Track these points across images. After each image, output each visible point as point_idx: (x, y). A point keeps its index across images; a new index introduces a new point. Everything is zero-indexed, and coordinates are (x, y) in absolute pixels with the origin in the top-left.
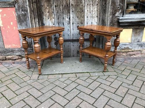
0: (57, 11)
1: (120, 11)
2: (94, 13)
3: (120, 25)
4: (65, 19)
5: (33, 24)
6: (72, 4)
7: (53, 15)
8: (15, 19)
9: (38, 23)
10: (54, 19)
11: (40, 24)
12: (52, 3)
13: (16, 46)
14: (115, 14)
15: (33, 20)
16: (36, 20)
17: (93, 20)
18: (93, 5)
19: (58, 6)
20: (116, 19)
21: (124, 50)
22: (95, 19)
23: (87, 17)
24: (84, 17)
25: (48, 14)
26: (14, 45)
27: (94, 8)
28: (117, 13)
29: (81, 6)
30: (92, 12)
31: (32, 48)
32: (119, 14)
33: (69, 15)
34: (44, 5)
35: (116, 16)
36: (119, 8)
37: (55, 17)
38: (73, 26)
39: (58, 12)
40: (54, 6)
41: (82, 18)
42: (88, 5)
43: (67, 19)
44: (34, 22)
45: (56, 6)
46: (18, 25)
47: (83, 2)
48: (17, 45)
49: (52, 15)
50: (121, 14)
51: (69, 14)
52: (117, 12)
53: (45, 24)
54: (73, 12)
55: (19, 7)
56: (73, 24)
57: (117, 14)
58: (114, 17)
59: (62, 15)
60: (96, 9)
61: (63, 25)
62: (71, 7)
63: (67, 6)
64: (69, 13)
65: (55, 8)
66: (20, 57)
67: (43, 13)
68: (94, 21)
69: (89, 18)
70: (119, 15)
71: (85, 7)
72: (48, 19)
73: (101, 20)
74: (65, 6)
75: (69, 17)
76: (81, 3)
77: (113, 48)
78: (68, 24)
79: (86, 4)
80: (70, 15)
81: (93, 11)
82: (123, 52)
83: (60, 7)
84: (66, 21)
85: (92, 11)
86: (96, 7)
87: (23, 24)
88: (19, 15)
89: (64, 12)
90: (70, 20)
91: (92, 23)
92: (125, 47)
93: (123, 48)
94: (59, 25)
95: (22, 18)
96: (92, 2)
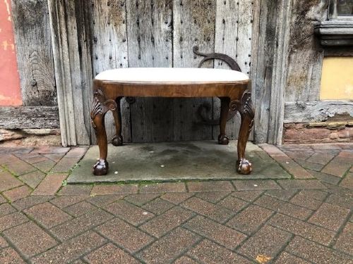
0: (134, 3)
1: (322, 4)
2: (242, 9)
3: (322, 43)
4: (160, 25)
5: (61, 33)
7: (124, 14)
8: (9, 19)
9: (75, 31)
10: (124, 25)
11: (83, 37)
13: (9, 101)
14: (307, 10)
15: (63, 22)
16: (69, 23)
17: (241, 29)
20: (309, 27)
21: (337, 120)
22: (245, 27)
23: (224, 22)
24: (214, 21)
25: (107, 9)
28: (313, 8)
30: (236, 7)
31: (53, 108)
32: (319, 13)
33: (170, 13)
35: (310, 19)
37: (129, 18)
38: (181, 48)
39: (137, 5)
41: (207, 23)
43: (165, 27)
44: (64, 29)
46: (17, 37)
48: (9, 98)
49: (121, 14)
50: (323, 12)
51: (170, 11)
52: (312, 5)
53: (98, 38)
54: (181, 4)
56: (181, 40)
57: (313, 13)
58: (303, 21)
59: (150, 14)
61: (153, 42)
64: (171, 8)
66: (17, 136)
67: (93, 5)
68: (244, 32)
69: (229, 25)
70: (318, 16)
72: (109, 24)
73: (264, 30)
75: (169, 21)
77: (300, 114)
78: (167, 41)
80: (172, 16)
81: (240, 3)
82: (332, 129)
84: (161, 31)
85: (238, 4)
87: (32, 33)
88: (21, 7)
89: (156, 5)
90: (172, 28)
91: (237, 40)
92: (339, 113)
93: (331, 116)
94: (139, 42)
95: (27, 14)
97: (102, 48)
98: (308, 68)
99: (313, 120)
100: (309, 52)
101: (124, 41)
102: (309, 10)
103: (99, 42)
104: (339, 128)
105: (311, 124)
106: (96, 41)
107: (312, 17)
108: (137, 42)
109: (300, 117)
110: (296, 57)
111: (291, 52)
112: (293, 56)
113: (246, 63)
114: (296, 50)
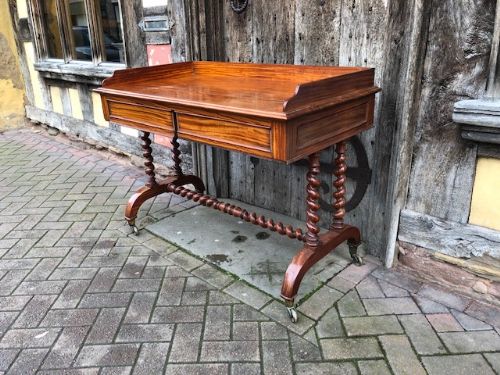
0: (260, 58)
1: (477, 69)
6: (300, 34)
12: (249, 31)
14: (449, 79)
18: (371, 36)
19: (263, 41)
21: (487, 265)
27: (375, 49)
28: (460, 76)
29: (328, 42)
32: (470, 83)
34: (231, 38)
35: (454, 94)
36: (468, 52)
39: (263, 61)
40: (255, 40)
42: (351, 37)
45: (258, 41)
47: (337, 25)
50: (478, 82)
52: (459, 71)
54: (302, 60)
55: (177, 44)
57: (459, 82)
58: (442, 95)
60: (379, 55)
62: (297, 46)
63: (287, 40)
65: (255, 47)
70: (469, 89)
71: (341, 44)
74: (281, 41)
76: (330, 29)
77: (424, 234)
79: (346, 35)
82: (477, 275)
83: (268, 44)
85: (366, 61)
86: (379, 45)
89: (278, 62)
92: (491, 254)
93: (475, 254)
96: (368, 27)
98: (448, 169)
99: (443, 251)
100: (450, 145)
102: (454, 78)
104: (492, 279)
105: (438, 255)
107: (459, 91)
109: (423, 239)
110: (429, 149)
111: (422, 140)
112: (424, 146)
113: (372, 143)
114: (429, 138)
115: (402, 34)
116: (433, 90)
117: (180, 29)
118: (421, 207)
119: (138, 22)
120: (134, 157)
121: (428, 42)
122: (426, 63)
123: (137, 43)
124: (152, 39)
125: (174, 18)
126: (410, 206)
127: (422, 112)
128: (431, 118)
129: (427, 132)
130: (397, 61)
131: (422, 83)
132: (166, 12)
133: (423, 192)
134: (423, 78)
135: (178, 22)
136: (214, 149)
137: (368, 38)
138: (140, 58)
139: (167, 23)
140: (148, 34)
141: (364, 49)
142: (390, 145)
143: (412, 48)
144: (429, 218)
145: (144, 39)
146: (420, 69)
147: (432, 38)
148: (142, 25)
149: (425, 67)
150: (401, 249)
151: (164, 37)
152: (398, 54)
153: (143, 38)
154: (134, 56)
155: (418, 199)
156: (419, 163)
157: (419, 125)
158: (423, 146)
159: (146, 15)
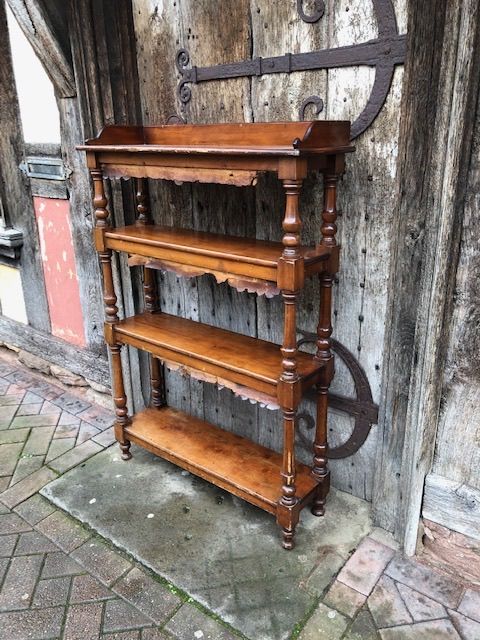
2: (373, 262)
6: (263, 203)
8: (72, 243)
13: (76, 339)
17: (369, 302)
18: (372, 217)
19: (207, 207)
22: (377, 298)
23: (337, 282)
26: (70, 332)
27: (378, 237)
34: (160, 197)
38: (268, 312)
40: (195, 203)
42: (341, 215)
45: (200, 206)
46: (78, 267)
47: (319, 196)
48: (77, 336)
55: (78, 201)
60: (384, 245)
62: (259, 218)
63: (245, 210)
65: (196, 214)
66: (81, 382)
68: (374, 310)
69: (346, 288)
74: (235, 210)
78: (248, 297)
81: (369, 251)
83: (215, 213)
85: (364, 252)
86: (384, 231)
88: (79, 231)
91: (361, 319)
94: (213, 291)
95: (86, 241)
96: (366, 203)
97: (170, 290)
101: (194, 286)
103: (166, 281)
106: (162, 279)
108: (210, 290)
109: (461, 521)
110: (465, 393)
111: (455, 380)
112: (459, 389)
113: (377, 367)
114: (466, 379)
115: (422, 225)
116: (471, 312)
117: (82, 180)
118: (456, 473)
119: (18, 162)
120: (23, 353)
121: (461, 243)
122: (460, 272)
123: (18, 192)
124: (41, 189)
125: (71, 164)
126: (438, 468)
127: (455, 342)
128: (468, 351)
129: (462, 370)
130: (416, 265)
131: (454, 300)
132: (60, 154)
133: (457, 452)
134: (455, 293)
135: (77, 170)
136: (140, 353)
137: (367, 219)
138: (25, 214)
139: (61, 169)
140: (33, 181)
141: (360, 235)
142: (407, 381)
143: (440, 253)
144: (470, 493)
145: (28, 188)
146: (452, 281)
147: (468, 237)
148: (23, 166)
149: (459, 277)
150: (427, 532)
151: (57, 188)
152: (417, 254)
153: (26, 185)
154: (15, 210)
155: (449, 461)
156: (451, 411)
157: (450, 358)
158: (456, 388)
159: (29, 154)
